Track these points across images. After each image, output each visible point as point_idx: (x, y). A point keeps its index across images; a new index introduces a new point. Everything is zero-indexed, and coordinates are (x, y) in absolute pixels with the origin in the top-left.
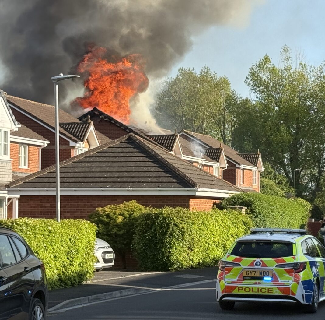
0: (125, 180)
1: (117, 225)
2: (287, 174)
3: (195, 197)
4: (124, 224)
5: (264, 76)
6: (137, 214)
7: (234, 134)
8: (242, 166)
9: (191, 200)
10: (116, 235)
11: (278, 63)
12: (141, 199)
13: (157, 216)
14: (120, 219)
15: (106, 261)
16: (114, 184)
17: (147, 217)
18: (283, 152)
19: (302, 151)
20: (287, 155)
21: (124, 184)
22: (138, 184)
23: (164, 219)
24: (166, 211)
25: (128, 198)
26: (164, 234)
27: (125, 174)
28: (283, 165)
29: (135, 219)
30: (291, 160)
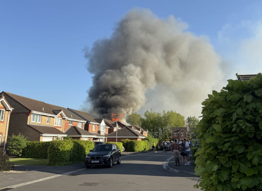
0: (126, 135)
1: (125, 143)
2: (152, 133)
3: (138, 138)
4: (126, 143)
5: (147, 114)
6: (128, 141)
7: (141, 125)
8: (144, 132)
9: (138, 139)
10: (125, 145)
11: (150, 111)
12: (129, 138)
13: (132, 142)
14: (125, 142)
15: (123, 150)
16: (124, 136)
17: (130, 142)
18: (151, 129)
19: (155, 129)
20: (152, 129)
21: (126, 136)
22: (128, 136)
23: (133, 142)
24: (134, 141)
25: (127, 138)
26: (133, 145)
27: (126, 134)
28: (151, 131)
29: (128, 142)
30: (153, 130)
